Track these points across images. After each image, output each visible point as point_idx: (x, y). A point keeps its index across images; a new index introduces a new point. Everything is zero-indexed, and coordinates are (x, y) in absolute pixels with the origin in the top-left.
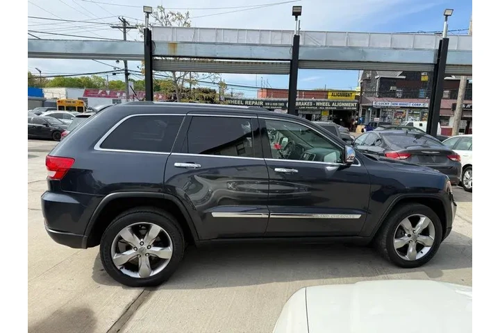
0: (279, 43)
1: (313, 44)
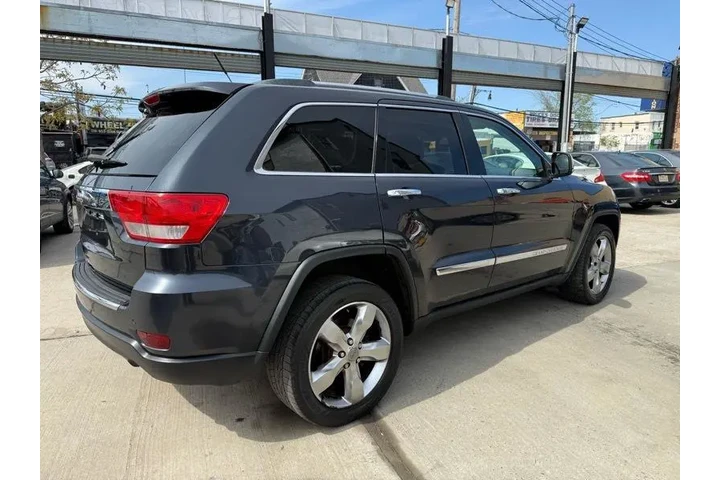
0: (236, 22)
1: (287, 29)
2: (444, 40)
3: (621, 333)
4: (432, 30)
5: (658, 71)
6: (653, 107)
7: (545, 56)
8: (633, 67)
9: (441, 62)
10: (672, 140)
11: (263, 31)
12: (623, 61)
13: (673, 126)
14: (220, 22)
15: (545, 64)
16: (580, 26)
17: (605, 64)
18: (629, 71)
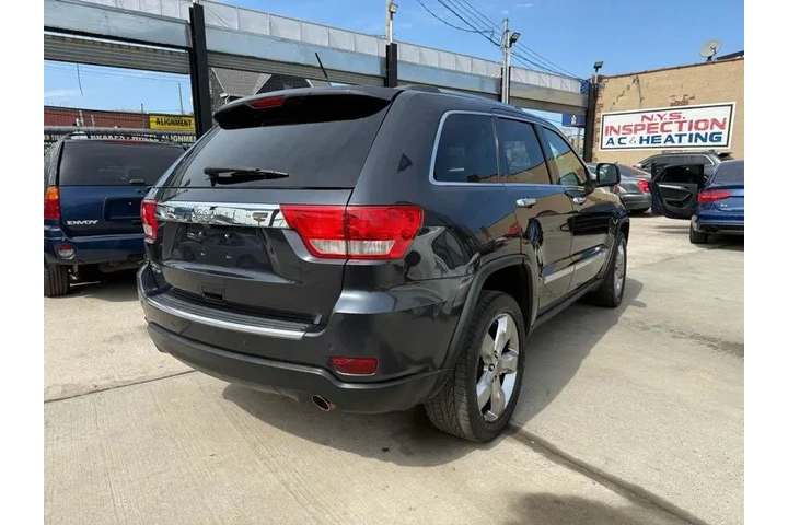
1: (218, 24)
2: (387, 46)
3: (657, 329)
4: (376, 36)
5: (576, 88)
6: (573, 122)
7: (482, 69)
8: (556, 84)
9: (385, 70)
10: (591, 154)
11: (192, 24)
12: (548, 77)
13: (592, 141)
14: (136, 9)
15: (482, 77)
16: (513, 40)
17: (533, 79)
18: (553, 87)
